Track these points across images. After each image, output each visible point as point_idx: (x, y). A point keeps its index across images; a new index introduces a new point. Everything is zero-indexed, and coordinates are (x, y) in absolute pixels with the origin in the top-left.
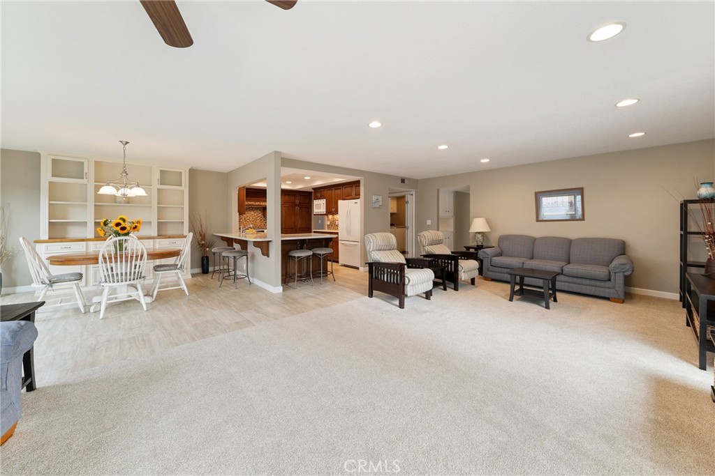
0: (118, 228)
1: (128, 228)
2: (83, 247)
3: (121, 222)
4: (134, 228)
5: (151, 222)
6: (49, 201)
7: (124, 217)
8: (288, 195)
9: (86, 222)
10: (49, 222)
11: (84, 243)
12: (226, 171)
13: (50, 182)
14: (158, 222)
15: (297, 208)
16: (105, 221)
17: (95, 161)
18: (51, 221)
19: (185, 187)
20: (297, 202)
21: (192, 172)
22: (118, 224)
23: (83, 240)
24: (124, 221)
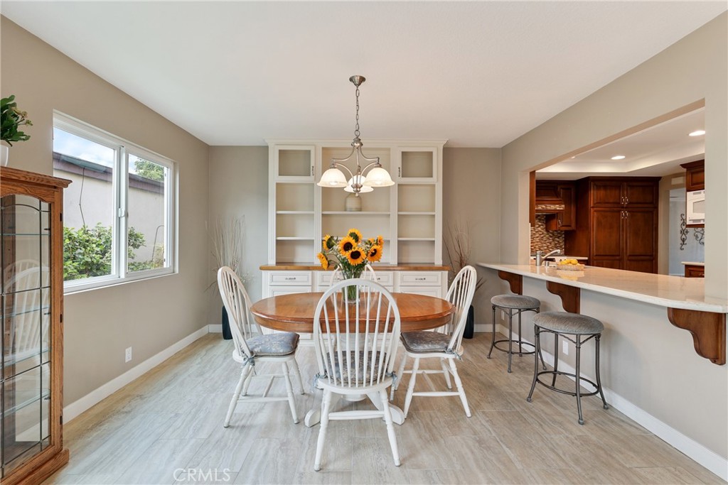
0: (347, 255)
1: (363, 255)
2: (308, 279)
3: (352, 241)
4: (373, 255)
5: (389, 241)
6: (277, 210)
7: (356, 232)
8: (605, 187)
9: (313, 241)
10: (277, 241)
11: (309, 273)
12: (501, 146)
13: (277, 184)
14: (399, 241)
15: (625, 214)
16: (330, 239)
17: (323, 148)
18: (279, 238)
19: (437, 179)
20: (625, 200)
21: (448, 151)
22: (347, 246)
23: (308, 268)
24: (356, 238)
